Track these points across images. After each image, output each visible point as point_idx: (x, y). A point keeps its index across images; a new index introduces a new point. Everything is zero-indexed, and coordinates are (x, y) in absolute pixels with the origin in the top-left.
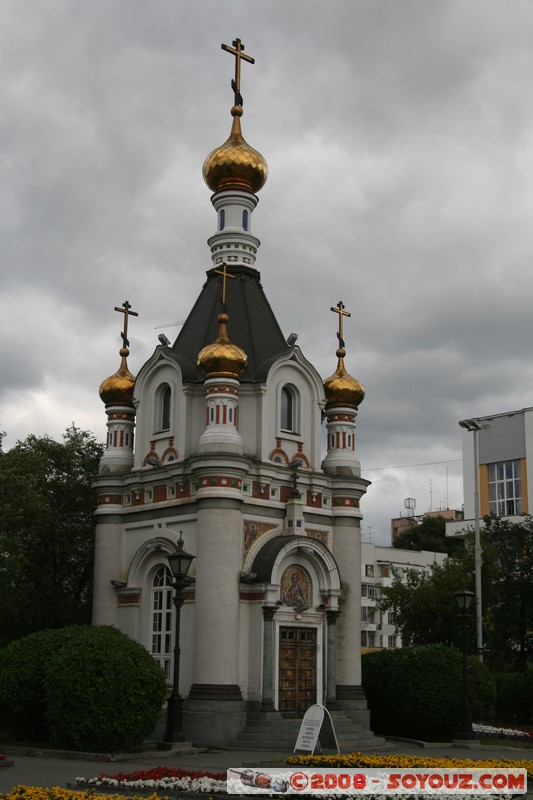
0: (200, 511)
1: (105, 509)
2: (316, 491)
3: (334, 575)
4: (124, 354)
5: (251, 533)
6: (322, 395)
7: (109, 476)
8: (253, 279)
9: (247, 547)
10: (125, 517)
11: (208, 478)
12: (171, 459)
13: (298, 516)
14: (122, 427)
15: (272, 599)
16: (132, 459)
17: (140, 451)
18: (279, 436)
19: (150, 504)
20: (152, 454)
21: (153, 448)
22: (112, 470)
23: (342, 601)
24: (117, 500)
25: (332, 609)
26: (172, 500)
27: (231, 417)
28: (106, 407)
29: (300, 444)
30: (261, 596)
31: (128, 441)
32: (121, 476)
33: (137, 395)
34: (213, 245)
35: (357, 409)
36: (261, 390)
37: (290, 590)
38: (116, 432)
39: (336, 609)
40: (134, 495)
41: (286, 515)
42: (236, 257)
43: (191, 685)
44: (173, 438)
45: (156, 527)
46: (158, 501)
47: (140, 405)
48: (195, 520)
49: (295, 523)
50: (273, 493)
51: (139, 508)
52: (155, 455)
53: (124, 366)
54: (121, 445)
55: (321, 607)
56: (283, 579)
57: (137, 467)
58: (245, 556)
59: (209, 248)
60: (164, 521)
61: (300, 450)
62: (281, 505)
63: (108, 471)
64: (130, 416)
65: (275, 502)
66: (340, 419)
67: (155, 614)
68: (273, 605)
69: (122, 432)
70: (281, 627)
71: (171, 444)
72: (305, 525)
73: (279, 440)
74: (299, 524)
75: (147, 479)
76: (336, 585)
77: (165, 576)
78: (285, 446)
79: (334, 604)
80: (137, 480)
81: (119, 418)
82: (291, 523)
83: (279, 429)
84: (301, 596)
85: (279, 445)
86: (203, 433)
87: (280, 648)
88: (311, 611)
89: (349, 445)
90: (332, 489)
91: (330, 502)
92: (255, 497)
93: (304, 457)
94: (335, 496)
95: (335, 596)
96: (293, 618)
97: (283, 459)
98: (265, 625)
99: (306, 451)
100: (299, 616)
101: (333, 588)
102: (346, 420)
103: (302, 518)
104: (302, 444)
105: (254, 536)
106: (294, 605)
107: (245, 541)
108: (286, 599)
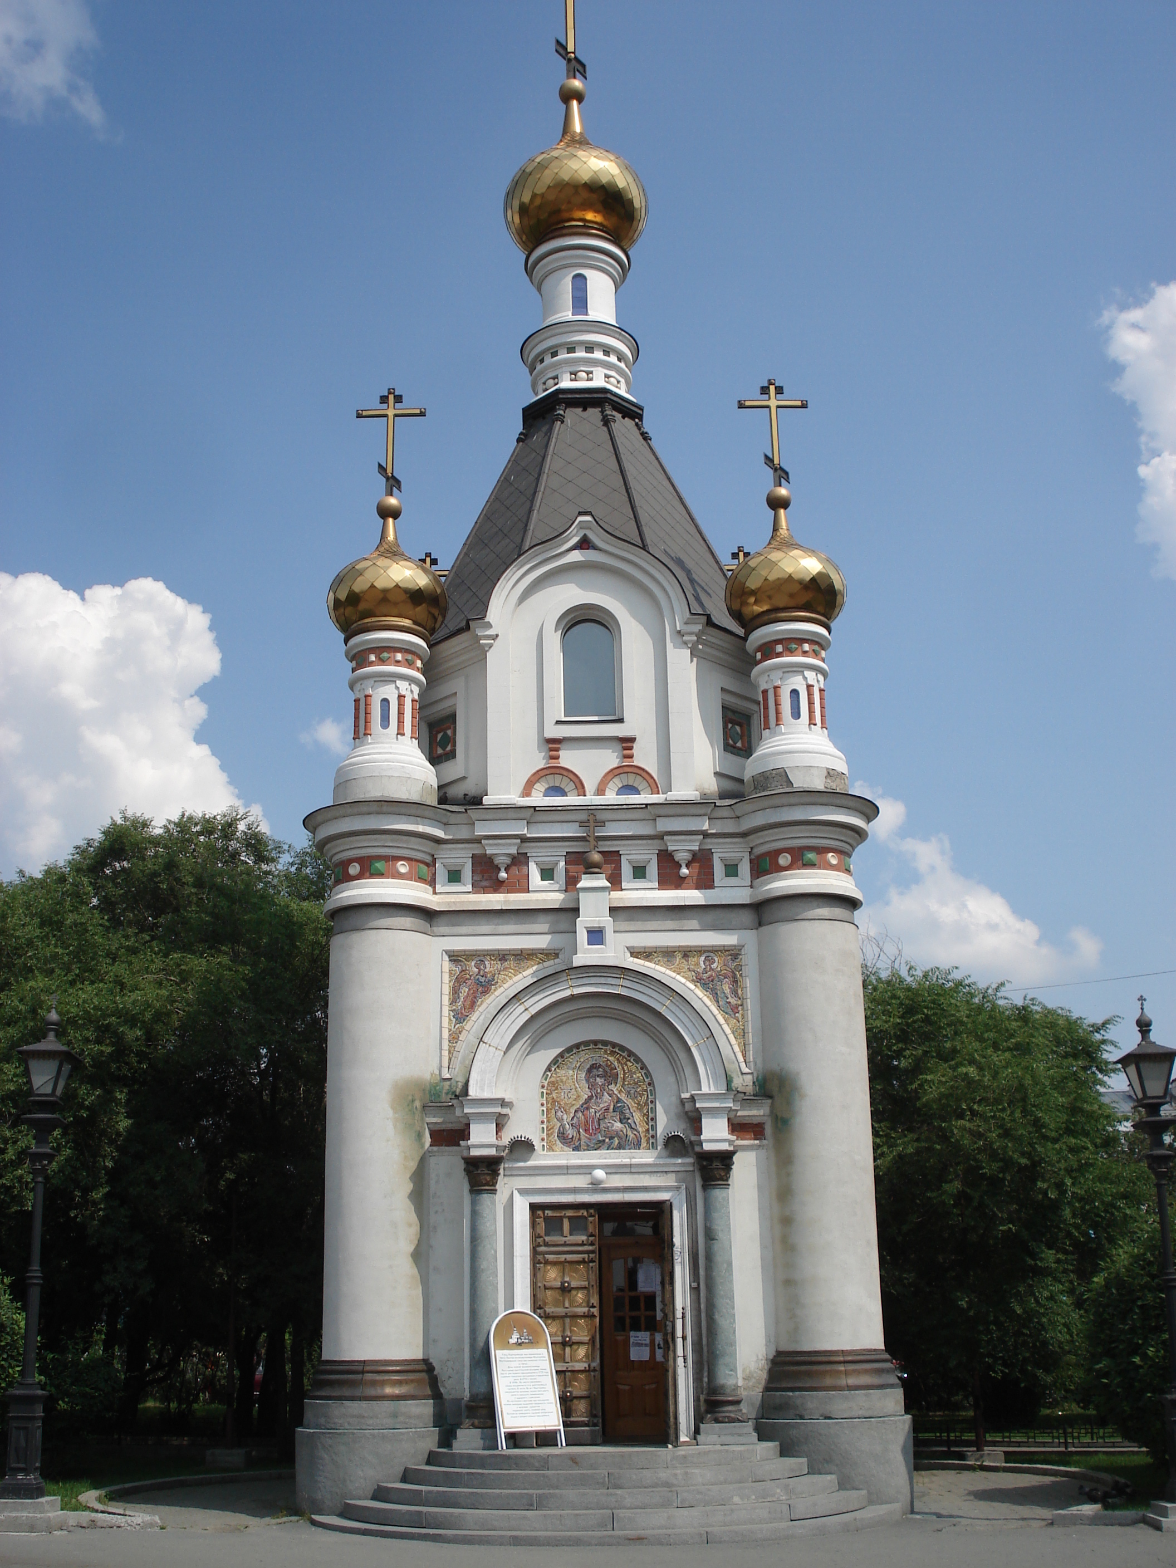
5: (474, 977)
6: (680, 615)
8: (594, 413)
9: (460, 1017)
18: (552, 735)
29: (627, 743)
37: (586, 1106)
39: (722, 1146)
49: (583, 938)
50: (546, 872)
55: (674, 1145)
61: (626, 757)
62: (555, 899)
65: (548, 894)
66: (766, 657)
68: (499, 1153)
70: (534, 1207)
72: (617, 938)
73: (553, 745)
74: (596, 937)
76: (711, 1081)
78: (573, 757)
79: (716, 1133)
83: (556, 716)
84: (620, 1120)
85: (552, 758)
87: (537, 1260)
88: (645, 1157)
89: (796, 714)
90: (744, 835)
91: (745, 868)
92: (485, 890)
93: (641, 772)
94: (759, 851)
95: (714, 1112)
96: (580, 1181)
97: (568, 787)
98: (474, 1203)
99: (645, 757)
100: (600, 1174)
101: (705, 1089)
102: (779, 655)
103: (606, 921)
104: (632, 740)
105: (485, 986)
106: (599, 1145)
107: (453, 1001)
108: (570, 1132)
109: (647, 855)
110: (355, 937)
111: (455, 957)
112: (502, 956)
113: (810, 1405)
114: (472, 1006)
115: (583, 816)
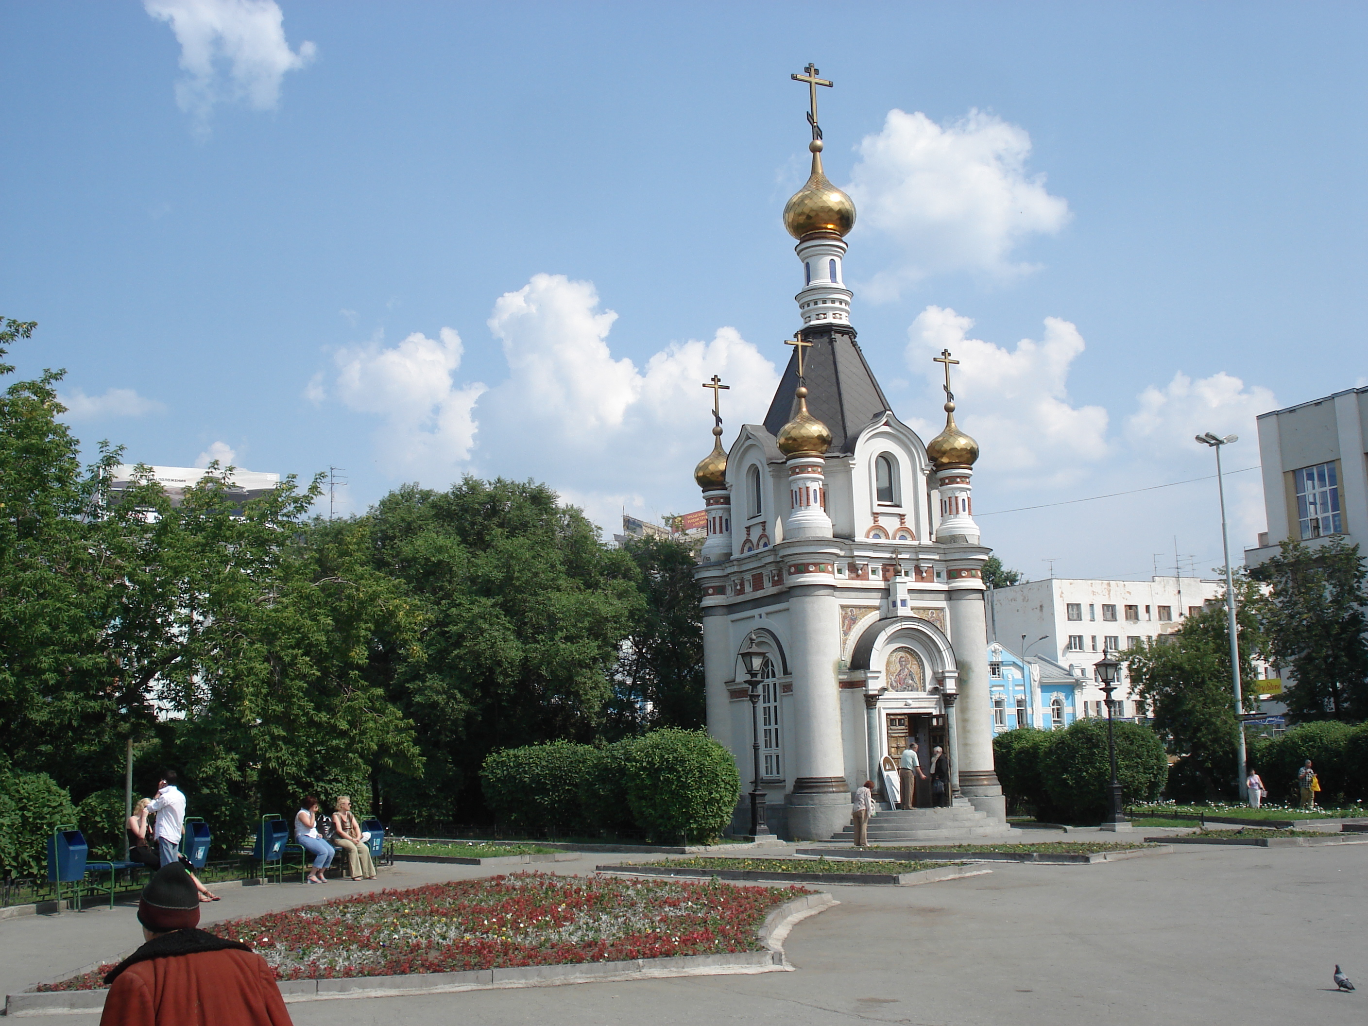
0: (791, 600)
1: (709, 601)
2: (924, 565)
3: (947, 655)
4: (718, 433)
5: (850, 616)
6: (923, 461)
7: (709, 565)
8: (846, 337)
9: (846, 633)
10: (731, 608)
11: (795, 566)
12: (765, 545)
13: (901, 593)
14: (720, 513)
15: (873, 687)
16: (730, 546)
17: (738, 536)
18: (875, 511)
19: (750, 594)
20: (748, 541)
21: (748, 534)
22: (713, 560)
23: (962, 682)
24: (721, 590)
25: (949, 692)
26: (769, 589)
27: (815, 498)
28: (703, 492)
29: (902, 516)
30: (863, 683)
31: (726, 526)
32: (720, 565)
33: (728, 478)
34: (802, 302)
35: (971, 469)
36: (850, 464)
37: (899, 674)
38: (714, 518)
39: (954, 692)
40: (736, 585)
41: (889, 595)
42: (825, 314)
43: (795, 779)
44: (765, 522)
45: (757, 617)
46: (757, 590)
47: (733, 488)
48: (788, 609)
49: (899, 603)
50: (874, 572)
51: (740, 599)
52: (751, 541)
53: (718, 446)
54: (721, 532)
55: (935, 691)
56: (888, 664)
57: (736, 555)
58: (845, 643)
59: (798, 305)
60: (763, 610)
61: (902, 523)
62: (881, 585)
63: (708, 559)
64: (727, 500)
65: (876, 581)
66: (951, 483)
67: (765, 708)
68: (876, 692)
69: (721, 518)
70: (887, 714)
71: (764, 530)
72: (911, 603)
73: (875, 515)
74: (904, 603)
75: (744, 568)
76: (950, 666)
77: (770, 667)
78: (883, 521)
79: (951, 686)
80: (735, 569)
81: (717, 503)
82: (894, 604)
83: (876, 502)
84: (912, 679)
85: (875, 521)
86: (789, 517)
87: (889, 736)
88: (923, 695)
89: (964, 510)
90: (946, 561)
91: (944, 575)
92: (853, 579)
93: (908, 530)
94: (950, 568)
95: (950, 677)
96: (902, 704)
97: (882, 535)
98: (868, 713)
99: (910, 523)
100: (910, 701)
101: (947, 669)
102: (958, 483)
103: (907, 596)
104: (904, 515)
105: (854, 621)
106: (904, 690)
107: (843, 627)
108: (894, 684)
109: (910, 566)
110: (808, 599)
111: (843, 607)
112: (859, 607)
113: (980, 792)
114: (850, 629)
115: (892, 549)
